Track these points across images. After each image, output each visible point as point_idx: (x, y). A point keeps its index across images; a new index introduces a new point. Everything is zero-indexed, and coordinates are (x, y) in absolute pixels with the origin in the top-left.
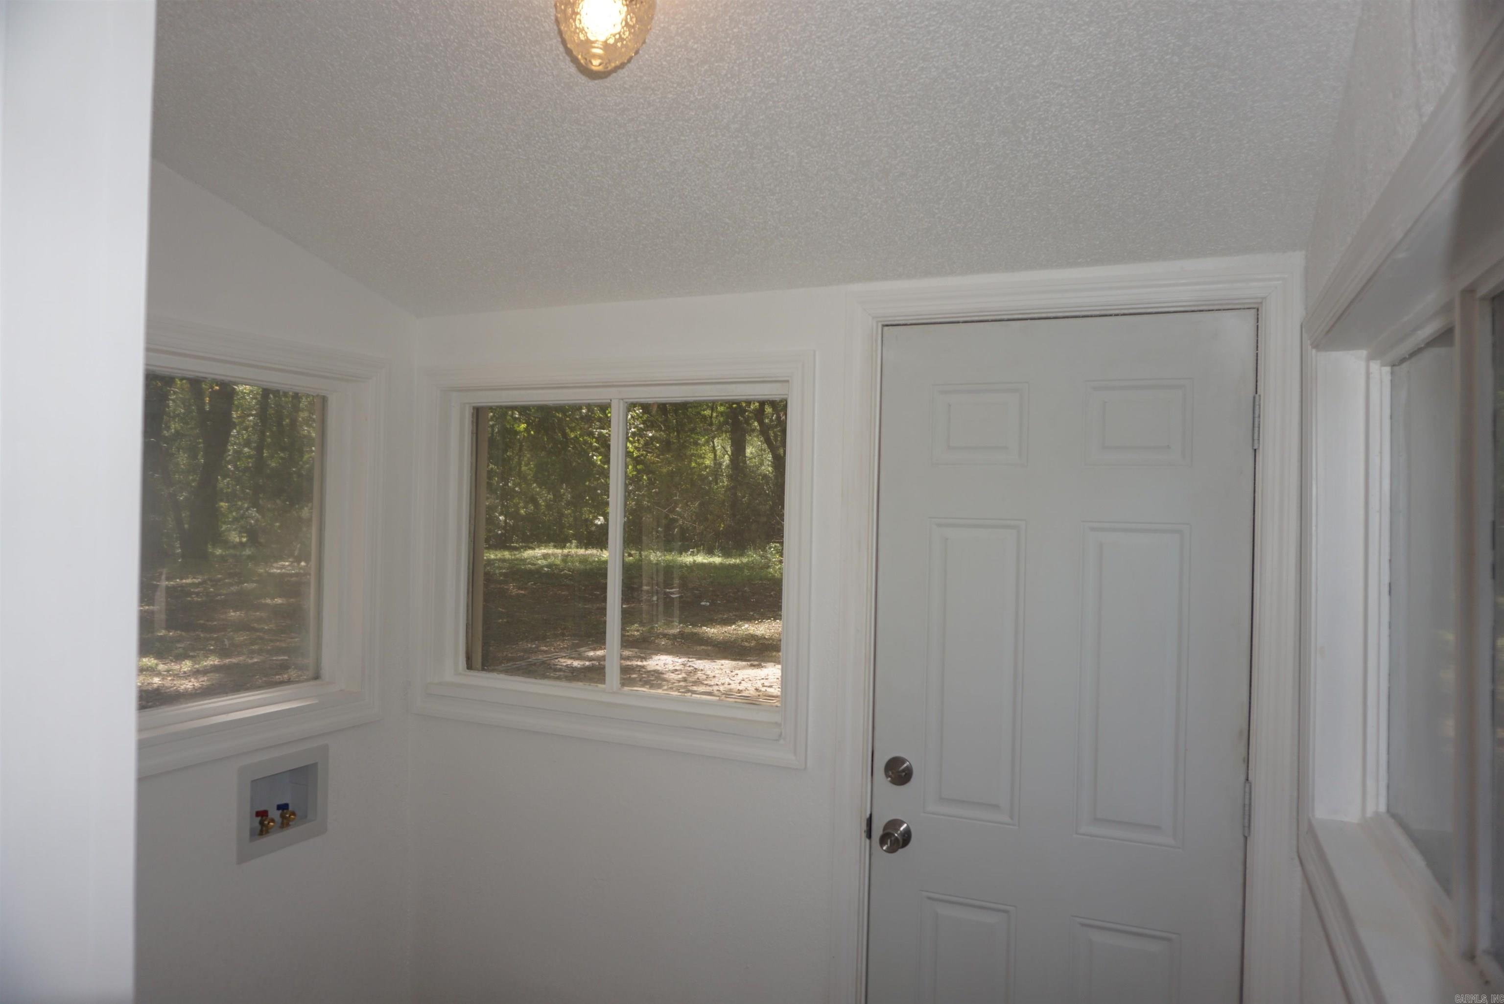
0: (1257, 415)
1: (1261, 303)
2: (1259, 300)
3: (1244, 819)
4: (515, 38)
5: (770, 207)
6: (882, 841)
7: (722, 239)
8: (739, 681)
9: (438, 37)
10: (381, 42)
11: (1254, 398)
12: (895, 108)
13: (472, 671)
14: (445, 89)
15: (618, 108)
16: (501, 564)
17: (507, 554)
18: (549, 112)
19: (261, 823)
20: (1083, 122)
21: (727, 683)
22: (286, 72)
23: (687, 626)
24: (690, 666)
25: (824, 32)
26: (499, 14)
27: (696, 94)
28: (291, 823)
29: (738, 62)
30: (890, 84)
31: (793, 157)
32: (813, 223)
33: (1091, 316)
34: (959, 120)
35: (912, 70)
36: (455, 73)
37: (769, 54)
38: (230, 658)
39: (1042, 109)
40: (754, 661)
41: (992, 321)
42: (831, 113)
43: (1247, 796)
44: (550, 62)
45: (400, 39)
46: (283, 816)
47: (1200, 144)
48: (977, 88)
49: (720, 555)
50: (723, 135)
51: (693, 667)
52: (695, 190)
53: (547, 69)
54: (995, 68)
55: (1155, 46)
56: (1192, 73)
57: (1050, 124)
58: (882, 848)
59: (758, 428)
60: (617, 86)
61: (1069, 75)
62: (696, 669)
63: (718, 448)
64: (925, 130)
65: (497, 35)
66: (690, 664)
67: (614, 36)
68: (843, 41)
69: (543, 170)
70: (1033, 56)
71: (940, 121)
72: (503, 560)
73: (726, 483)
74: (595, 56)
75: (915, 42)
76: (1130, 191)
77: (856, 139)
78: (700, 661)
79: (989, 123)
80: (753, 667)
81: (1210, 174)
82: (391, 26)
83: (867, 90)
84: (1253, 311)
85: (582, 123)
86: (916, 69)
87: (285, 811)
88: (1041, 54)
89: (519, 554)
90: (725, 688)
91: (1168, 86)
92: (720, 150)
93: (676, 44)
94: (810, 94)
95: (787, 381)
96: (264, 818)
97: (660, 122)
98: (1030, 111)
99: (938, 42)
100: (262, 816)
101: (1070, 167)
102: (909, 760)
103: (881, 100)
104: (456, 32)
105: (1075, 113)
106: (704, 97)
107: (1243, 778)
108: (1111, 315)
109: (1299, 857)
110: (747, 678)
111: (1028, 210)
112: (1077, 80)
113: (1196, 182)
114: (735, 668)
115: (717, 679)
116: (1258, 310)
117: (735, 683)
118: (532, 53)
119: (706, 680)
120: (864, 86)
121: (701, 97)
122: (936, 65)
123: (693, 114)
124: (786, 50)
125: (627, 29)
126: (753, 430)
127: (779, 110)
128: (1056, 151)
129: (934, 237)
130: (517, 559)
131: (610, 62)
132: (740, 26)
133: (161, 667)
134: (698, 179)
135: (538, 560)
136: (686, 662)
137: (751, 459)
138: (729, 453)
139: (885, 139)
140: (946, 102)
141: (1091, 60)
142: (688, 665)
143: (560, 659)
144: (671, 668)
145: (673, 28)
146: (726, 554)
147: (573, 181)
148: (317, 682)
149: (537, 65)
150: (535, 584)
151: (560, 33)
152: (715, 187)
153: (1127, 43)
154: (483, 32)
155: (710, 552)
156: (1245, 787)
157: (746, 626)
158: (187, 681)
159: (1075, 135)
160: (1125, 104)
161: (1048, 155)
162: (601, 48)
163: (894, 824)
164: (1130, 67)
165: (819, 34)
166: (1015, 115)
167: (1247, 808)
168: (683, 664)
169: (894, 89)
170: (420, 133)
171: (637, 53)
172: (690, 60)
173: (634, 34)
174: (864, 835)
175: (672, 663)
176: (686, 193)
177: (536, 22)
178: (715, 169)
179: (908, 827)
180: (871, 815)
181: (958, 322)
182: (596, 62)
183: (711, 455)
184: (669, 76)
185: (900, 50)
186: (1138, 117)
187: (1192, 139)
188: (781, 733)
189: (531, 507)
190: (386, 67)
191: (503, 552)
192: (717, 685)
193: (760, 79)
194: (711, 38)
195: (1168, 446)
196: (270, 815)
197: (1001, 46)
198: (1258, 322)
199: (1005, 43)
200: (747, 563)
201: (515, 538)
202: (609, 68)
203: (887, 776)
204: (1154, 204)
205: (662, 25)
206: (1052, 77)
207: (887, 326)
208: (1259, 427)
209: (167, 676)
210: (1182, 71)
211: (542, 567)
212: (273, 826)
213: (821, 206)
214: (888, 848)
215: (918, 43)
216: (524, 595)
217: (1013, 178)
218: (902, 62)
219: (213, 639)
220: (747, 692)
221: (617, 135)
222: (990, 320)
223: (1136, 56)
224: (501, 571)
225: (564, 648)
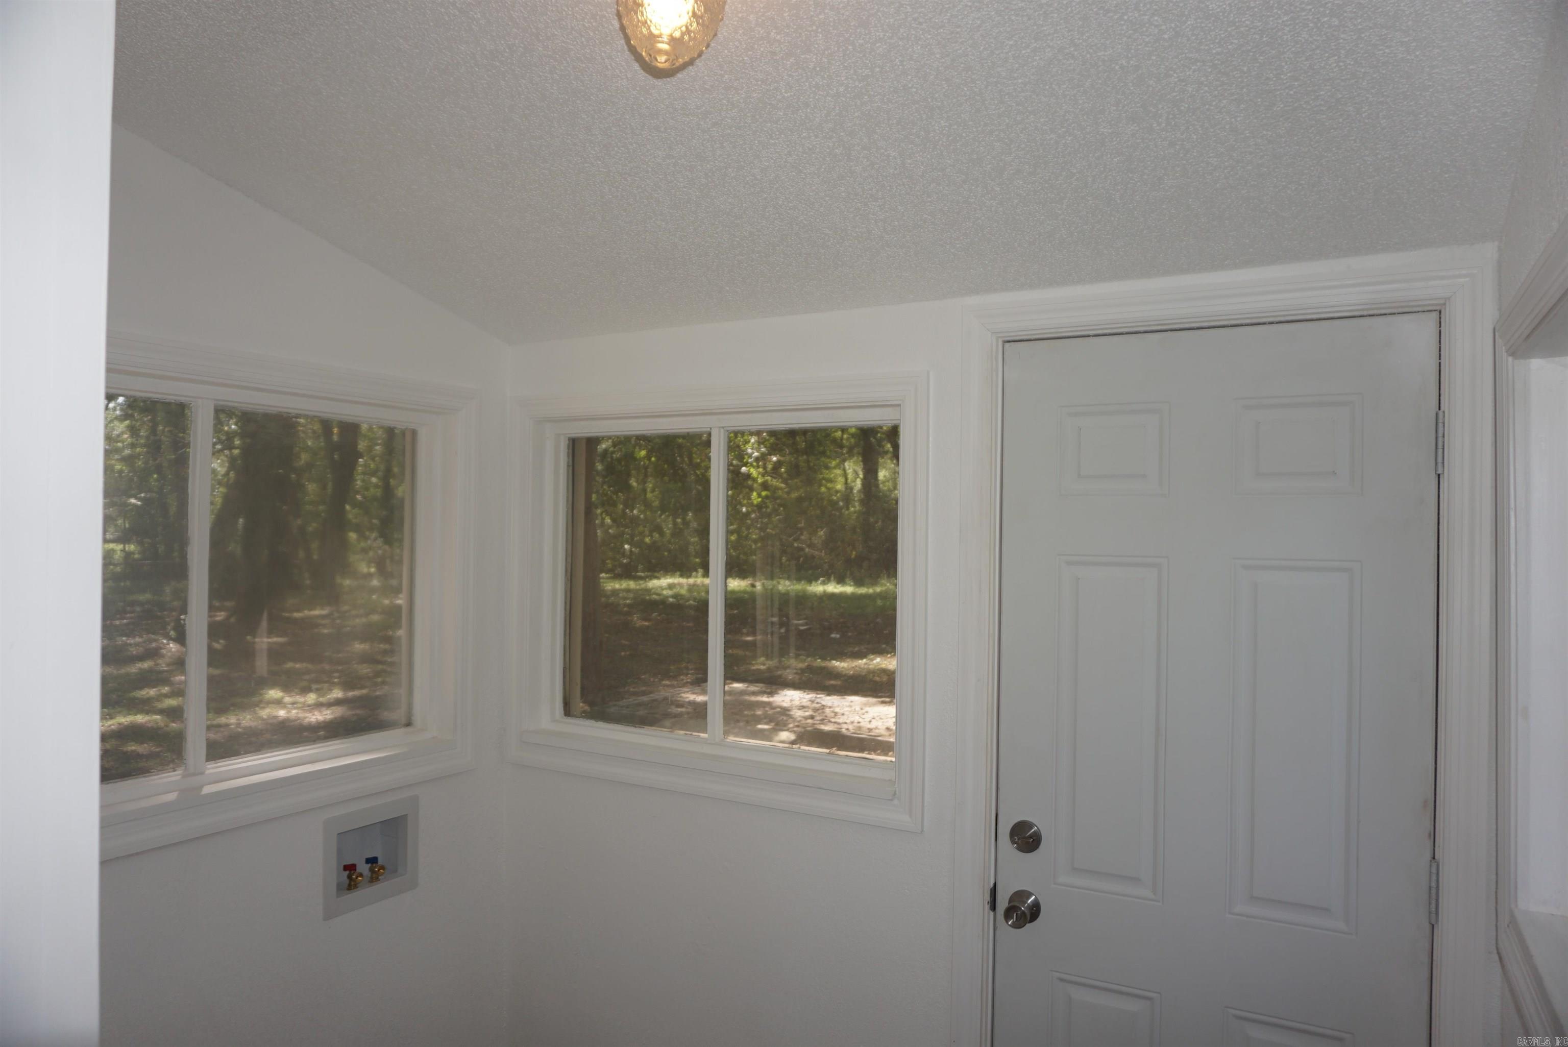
0: (1440, 435)
1: (1445, 304)
2: (1442, 302)
3: (1430, 904)
4: (583, 39)
5: (873, 215)
6: (1008, 914)
7: (823, 251)
8: (869, 720)
9: (503, 42)
10: (444, 51)
11: (1437, 414)
12: (1007, 97)
13: (569, 718)
14: (515, 99)
15: (699, 111)
16: (625, 594)
17: (632, 584)
18: (626, 119)
19: (349, 877)
20: (1225, 101)
21: (856, 721)
22: (350, 89)
23: (816, 660)
24: (818, 703)
25: (920, 12)
26: (564, 13)
27: (783, 91)
28: (380, 877)
29: (826, 52)
30: (999, 69)
31: (895, 158)
32: (922, 230)
33: (1241, 325)
34: (1080, 107)
35: (1024, 52)
36: (524, 81)
37: (861, 41)
38: (353, 691)
39: (1176, 89)
40: (885, 697)
41: (1127, 333)
42: (935, 106)
43: (1434, 877)
44: (623, 63)
45: (463, 46)
46: (372, 870)
47: (1367, 121)
48: (1100, 69)
49: (852, 583)
50: (816, 136)
51: (820, 703)
52: (789, 198)
53: (621, 72)
54: (1120, 44)
55: (1310, 7)
56: (1354, 37)
57: (1187, 106)
58: (1007, 922)
59: (891, 449)
60: (697, 86)
61: (1206, 48)
62: (823, 706)
63: (850, 472)
64: (1042, 120)
65: (564, 37)
66: (818, 700)
67: (680, 28)
68: (942, 22)
69: (626, 182)
70: (1163, 27)
71: (1058, 110)
72: (628, 591)
73: (858, 508)
74: (660, 52)
75: (1025, 19)
76: (1283, 180)
77: (964, 135)
78: (828, 698)
79: (1115, 108)
80: (884, 705)
81: (1379, 157)
82: (452, 33)
83: (973, 77)
84: (1435, 315)
85: (662, 129)
86: (1029, 51)
87: (374, 865)
88: (1173, 25)
89: (643, 584)
90: (854, 726)
91: (1327, 55)
92: (814, 153)
93: (757, 36)
94: (910, 85)
95: (899, 405)
96: (352, 872)
97: (746, 125)
98: (1163, 92)
99: (1052, 17)
100: (350, 870)
101: (1211, 155)
102: (1037, 825)
103: (990, 88)
104: (520, 36)
105: (1216, 92)
106: (792, 94)
107: (1428, 855)
108: (1264, 324)
109: (1499, 953)
110: (878, 716)
111: (1164, 207)
112: (1218, 54)
113: (1362, 167)
114: (866, 704)
115: (845, 717)
116: (1440, 312)
117: (865, 722)
118: (603, 54)
119: (834, 718)
120: (970, 73)
121: (789, 94)
122: (1051, 44)
123: (781, 114)
124: (879, 35)
125: (695, 20)
126: (887, 452)
127: (876, 105)
128: (1195, 137)
129: (1058, 242)
130: (641, 590)
131: (677, 58)
132: (826, 11)
133: (287, 699)
134: (792, 186)
135: (663, 590)
136: (813, 698)
137: (884, 482)
138: (861, 476)
139: (996, 133)
140: (1065, 86)
141: (1234, 28)
142: (815, 702)
143: (683, 695)
144: (797, 703)
145: (752, 17)
146: (859, 583)
147: (658, 194)
148: (409, 729)
149: (609, 67)
150: (659, 615)
151: (623, 28)
152: (811, 194)
153: (1276, 5)
154: (549, 34)
155: (841, 581)
156: (1431, 866)
157: (878, 660)
158: (311, 714)
159: (1217, 117)
160: (1274, 79)
161: (1185, 143)
162: (666, 43)
163: (1021, 895)
164: (1280, 34)
165: (916, 15)
166: (1145, 97)
167: (1434, 891)
168: (810, 701)
169: (1004, 74)
170: (494, 148)
171: (708, 46)
172: (774, 53)
173: (703, 25)
174: (987, 907)
175: (799, 699)
176: (780, 202)
177: (604, 20)
178: (809, 174)
179: (1036, 899)
180: (995, 885)
181: (1089, 336)
182: (662, 59)
183: (841, 480)
184: (752, 73)
185: (1009, 29)
186: (1292, 92)
187: (1358, 116)
188: (895, 792)
189: (656, 535)
190: (452, 79)
191: (628, 582)
192: (846, 723)
193: (852, 72)
194: (795, 27)
195: (1334, 472)
196: (359, 870)
197: (1126, 17)
198: (1440, 327)
199: (1130, 14)
200: (881, 592)
201: (640, 567)
202: (677, 64)
203: (1013, 842)
204: (1313, 194)
205: (740, 15)
206: (1186, 51)
207: (1009, 342)
208: (1443, 449)
209: (291, 709)
210: (1342, 36)
211: (667, 597)
212: (361, 881)
213: (929, 211)
214: (1013, 923)
215: (1029, 19)
216: (648, 627)
217: (1146, 171)
218: (1011, 43)
219: (337, 671)
220: (877, 731)
221: (701, 141)
222: (1124, 333)
223: (1287, 21)
224: (625, 602)
225: (687, 682)
